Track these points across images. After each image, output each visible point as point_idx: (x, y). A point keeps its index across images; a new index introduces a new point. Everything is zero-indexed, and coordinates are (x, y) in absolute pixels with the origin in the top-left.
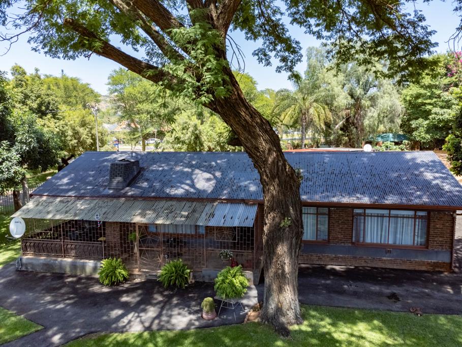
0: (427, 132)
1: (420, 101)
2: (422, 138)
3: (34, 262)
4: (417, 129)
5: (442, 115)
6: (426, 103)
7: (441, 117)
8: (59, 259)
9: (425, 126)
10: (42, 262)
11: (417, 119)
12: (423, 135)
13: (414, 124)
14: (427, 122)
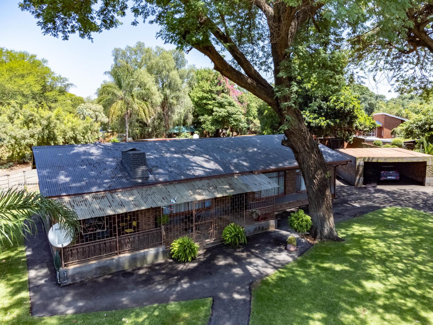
0: (212, 124)
1: (204, 101)
2: (209, 129)
3: (84, 269)
4: (204, 122)
5: (220, 112)
6: (209, 104)
7: (220, 114)
8: (116, 257)
9: (210, 120)
10: (94, 266)
11: (203, 115)
12: (210, 127)
13: (202, 119)
14: (211, 117)
